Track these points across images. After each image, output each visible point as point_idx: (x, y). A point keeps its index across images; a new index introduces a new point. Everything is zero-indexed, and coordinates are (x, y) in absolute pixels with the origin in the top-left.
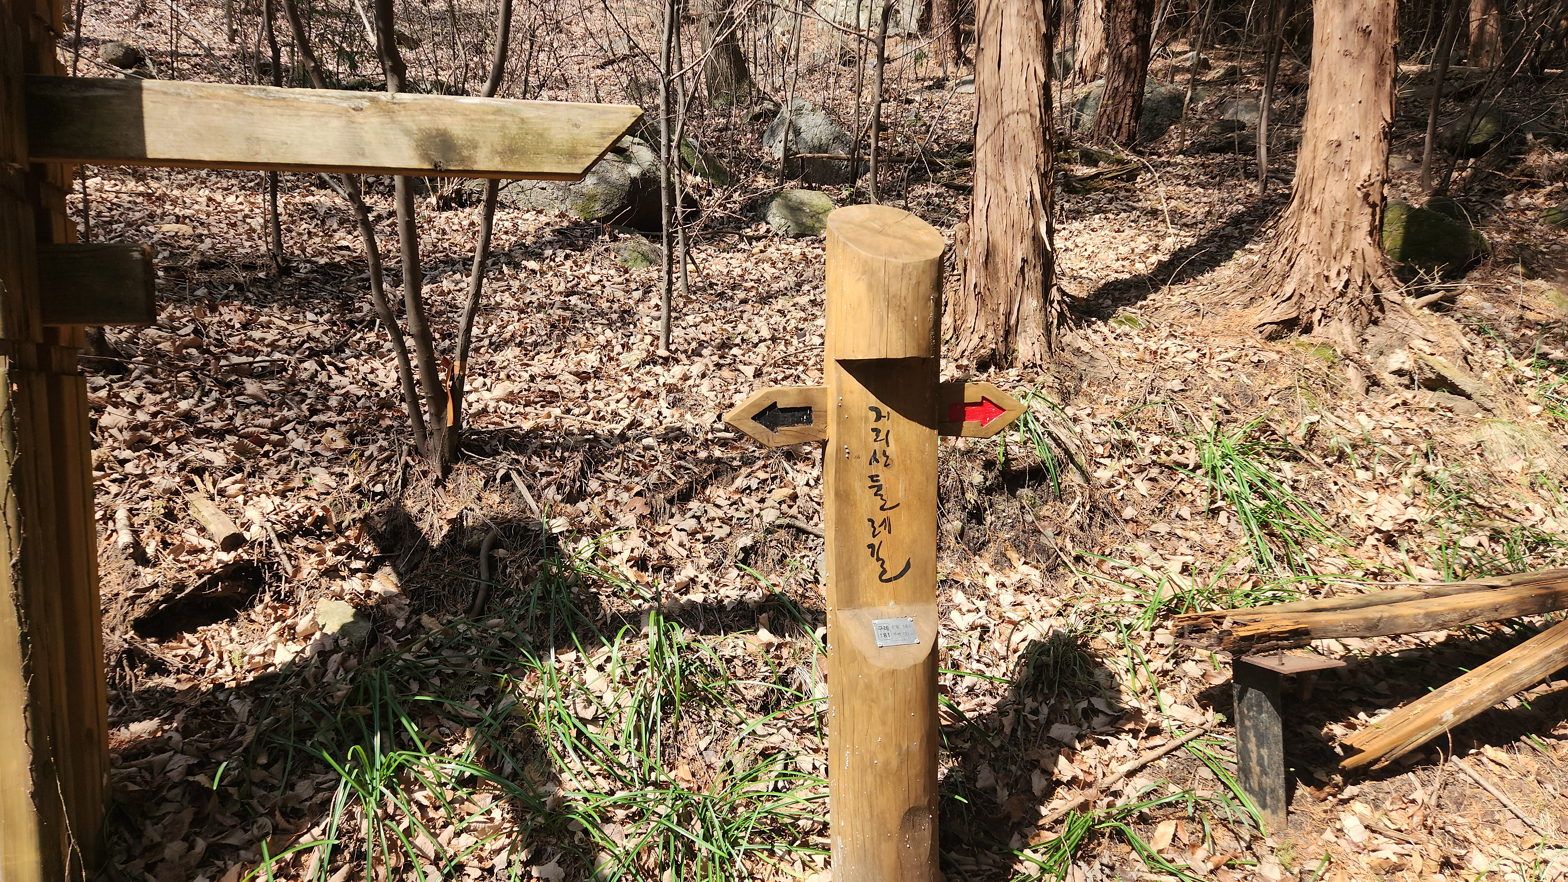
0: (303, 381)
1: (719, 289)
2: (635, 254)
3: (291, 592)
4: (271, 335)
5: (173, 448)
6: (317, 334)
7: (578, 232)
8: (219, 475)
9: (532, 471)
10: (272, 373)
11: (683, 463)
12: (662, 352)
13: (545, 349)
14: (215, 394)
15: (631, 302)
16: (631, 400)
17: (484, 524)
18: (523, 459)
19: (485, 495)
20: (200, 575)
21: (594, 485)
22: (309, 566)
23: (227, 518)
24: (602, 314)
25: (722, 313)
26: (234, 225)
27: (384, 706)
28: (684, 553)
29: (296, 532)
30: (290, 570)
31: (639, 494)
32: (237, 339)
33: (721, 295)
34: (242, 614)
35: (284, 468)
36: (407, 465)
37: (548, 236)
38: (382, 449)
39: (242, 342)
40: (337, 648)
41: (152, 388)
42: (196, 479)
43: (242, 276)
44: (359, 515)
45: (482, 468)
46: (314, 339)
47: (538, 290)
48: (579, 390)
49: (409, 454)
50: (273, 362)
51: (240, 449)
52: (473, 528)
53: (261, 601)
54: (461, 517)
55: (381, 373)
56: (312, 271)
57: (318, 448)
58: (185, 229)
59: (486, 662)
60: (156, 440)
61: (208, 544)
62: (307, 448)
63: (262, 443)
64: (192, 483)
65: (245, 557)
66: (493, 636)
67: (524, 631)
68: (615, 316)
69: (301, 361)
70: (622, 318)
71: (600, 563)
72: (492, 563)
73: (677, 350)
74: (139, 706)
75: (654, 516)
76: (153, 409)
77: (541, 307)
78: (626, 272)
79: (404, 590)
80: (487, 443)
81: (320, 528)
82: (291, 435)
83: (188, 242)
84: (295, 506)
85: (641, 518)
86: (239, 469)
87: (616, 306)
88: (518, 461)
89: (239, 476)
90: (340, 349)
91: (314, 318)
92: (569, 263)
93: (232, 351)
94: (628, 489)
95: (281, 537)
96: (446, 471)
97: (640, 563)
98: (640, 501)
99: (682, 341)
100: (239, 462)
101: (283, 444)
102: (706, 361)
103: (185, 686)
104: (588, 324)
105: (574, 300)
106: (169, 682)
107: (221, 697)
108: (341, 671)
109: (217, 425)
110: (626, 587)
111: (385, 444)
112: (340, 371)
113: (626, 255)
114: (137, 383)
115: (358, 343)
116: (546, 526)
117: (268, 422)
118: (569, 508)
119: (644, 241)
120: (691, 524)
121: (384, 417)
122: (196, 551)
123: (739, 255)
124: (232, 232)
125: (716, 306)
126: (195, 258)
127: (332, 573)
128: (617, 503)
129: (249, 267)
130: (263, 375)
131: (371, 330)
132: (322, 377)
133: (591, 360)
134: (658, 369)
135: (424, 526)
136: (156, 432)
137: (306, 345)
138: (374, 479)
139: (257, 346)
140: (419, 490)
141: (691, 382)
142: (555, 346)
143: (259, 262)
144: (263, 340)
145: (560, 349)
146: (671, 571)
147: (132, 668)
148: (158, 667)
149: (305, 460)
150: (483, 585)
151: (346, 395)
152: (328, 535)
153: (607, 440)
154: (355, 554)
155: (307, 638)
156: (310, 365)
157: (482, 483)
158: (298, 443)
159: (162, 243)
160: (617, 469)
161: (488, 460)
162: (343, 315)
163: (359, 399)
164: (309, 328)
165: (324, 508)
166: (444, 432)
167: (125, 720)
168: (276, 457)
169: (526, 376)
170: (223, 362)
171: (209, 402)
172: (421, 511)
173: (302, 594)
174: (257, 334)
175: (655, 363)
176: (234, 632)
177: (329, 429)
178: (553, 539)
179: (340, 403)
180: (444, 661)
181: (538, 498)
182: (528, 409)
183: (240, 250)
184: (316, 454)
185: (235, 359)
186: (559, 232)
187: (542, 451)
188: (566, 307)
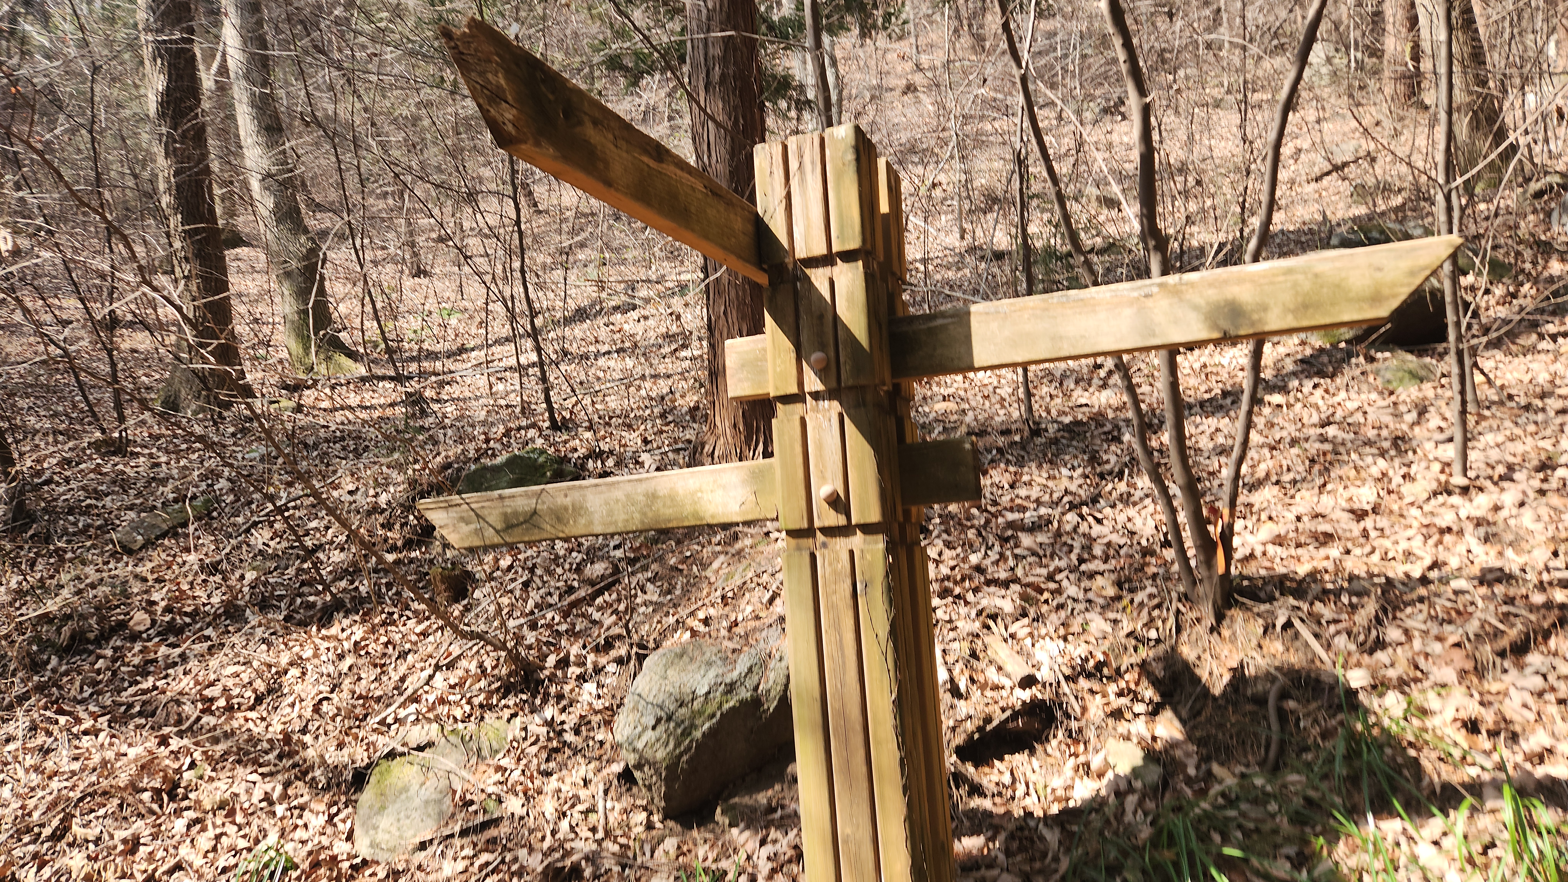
0: (1068, 533)
1: (1523, 401)
2: (1400, 374)
3: (1080, 730)
4: (1035, 493)
5: (970, 597)
6: (1073, 488)
7: (1325, 359)
8: (1009, 620)
9: (1317, 619)
10: (1040, 527)
11: (1512, 609)
12: (1458, 480)
13: (1305, 485)
14: (997, 548)
15: (1405, 427)
16: (1427, 537)
17: (1268, 673)
18: (1305, 607)
19: (1266, 643)
20: (1003, 710)
21: (1393, 634)
22: (1096, 708)
23: (1020, 659)
24: (1369, 443)
25: (1532, 428)
26: (987, 397)
27: (1191, 855)
28: (1532, 716)
29: (1079, 674)
30: (1078, 710)
31: (1458, 645)
32: (1008, 498)
33: (1527, 408)
34: (1039, 747)
35: (1063, 614)
36: (1178, 611)
37: (1289, 366)
38: (1151, 596)
39: (1012, 500)
40: (1131, 790)
41: (949, 545)
42: (991, 623)
43: (1001, 441)
44: (1135, 659)
45: (1258, 615)
46: (1071, 493)
47: (1286, 425)
48: (1356, 529)
49: (1180, 600)
50: (1040, 517)
51: (1024, 597)
52: (1256, 678)
53: (1055, 737)
54: (1242, 667)
55: (1138, 521)
56: (1059, 430)
57: (1090, 595)
58: (951, 406)
59: (1291, 821)
60: (957, 590)
61: (1008, 683)
62: (1081, 596)
63: (1041, 591)
64: (988, 628)
65: (1040, 696)
66: (1296, 793)
67: (1331, 790)
68: (1386, 445)
69: (1063, 514)
70: (1395, 445)
71: (1416, 722)
72: (1283, 715)
73: (1478, 477)
74: (966, 823)
75: (1480, 671)
76: (952, 563)
77: (1294, 442)
78: (1392, 393)
79: (1190, 737)
80: (1260, 589)
81: (1101, 672)
82: (1065, 583)
83: (955, 417)
84: (1077, 650)
85: (1463, 674)
86: (1024, 615)
87: (1385, 433)
88: (1299, 608)
89: (1026, 621)
90: (1095, 500)
91: (1069, 473)
92: (1319, 392)
93: (1005, 509)
94: (1440, 639)
95: (1067, 678)
96: (1220, 617)
97: (1472, 726)
98: (1458, 654)
99: (1483, 466)
100: (1024, 609)
101: (1059, 591)
102: (1520, 487)
103: (1001, 810)
104: (1354, 456)
105: (1331, 431)
106: (986, 804)
107: (1032, 824)
108: (1140, 812)
109: (1003, 575)
110: (1457, 754)
111: (1154, 590)
112: (1099, 521)
113: (1388, 375)
114: (937, 541)
115: (1110, 493)
116: (1341, 679)
117: (1044, 572)
118: (1366, 658)
119: (1410, 357)
120: (1537, 682)
121: (1148, 564)
122: (996, 688)
123: (1542, 356)
124: (987, 403)
125: (1522, 420)
126: (963, 429)
127: (1117, 714)
128: (1427, 655)
129: (1006, 432)
130: (1033, 528)
131: (1120, 480)
132: (1084, 528)
133: (1366, 496)
134: (1456, 499)
135: (1203, 674)
136: (956, 583)
137: (1066, 499)
138: (1148, 625)
139: (1025, 504)
140: (1194, 637)
141: (1504, 513)
142: (1319, 481)
143: (1014, 427)
144: (1028, 497)
145: (1324, 485)
146: (1514, 737)
147: (957, 788)
148: (976, 790)
149: (1081, 606)
150: (1275, 738)
151: (1109, 544)
152: (1109, 678)
153: (1403, 584)
154: (1136, 698)
155: (1100, 775)
156: (1072, 518)
157: (1261, 631)
158: (1072, 590)
159: (937, 420)
160: (1421, 617)
161: (1264, 607)
162: (1093, 468)
163: (1120, 547)
164: (1065, 483)
165: (1104, 653)
166: (1216, 579)
167: (959, 834)
168: (1055, 603)
169: (1291, 517)
170: (1000, 520)
171: (994, 556)
172: (1199, 658)
173: (1091, 734)
174: (1023, 492)
175: (1450, 493)
176: (1035, 763)
177: (1099, 577)
178: (1352, 694)
179: (1104, 552)
180: (1243, 815)
181: (1328, 647)
182: (1300, 551)
183: (996, 418)
184: (1089, 601)
185: (1011, 516)
186: (1302, 361)
187: (1324, 595)
188: (1323, 439)
